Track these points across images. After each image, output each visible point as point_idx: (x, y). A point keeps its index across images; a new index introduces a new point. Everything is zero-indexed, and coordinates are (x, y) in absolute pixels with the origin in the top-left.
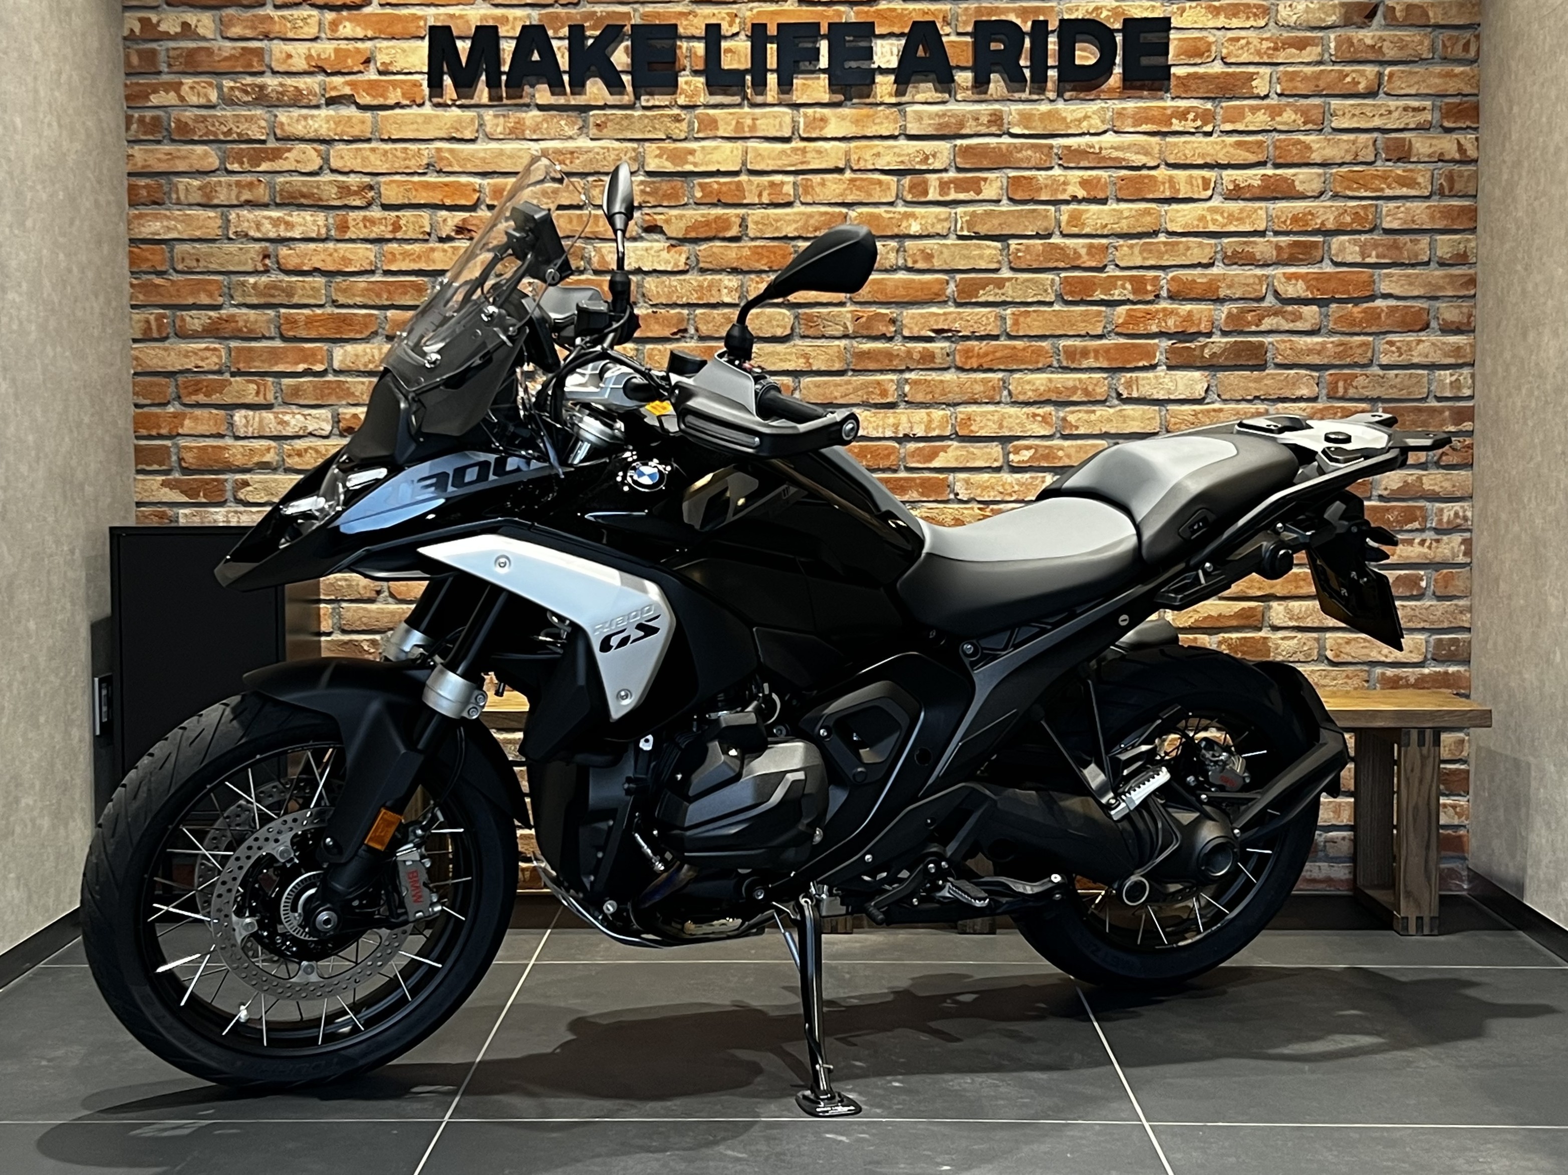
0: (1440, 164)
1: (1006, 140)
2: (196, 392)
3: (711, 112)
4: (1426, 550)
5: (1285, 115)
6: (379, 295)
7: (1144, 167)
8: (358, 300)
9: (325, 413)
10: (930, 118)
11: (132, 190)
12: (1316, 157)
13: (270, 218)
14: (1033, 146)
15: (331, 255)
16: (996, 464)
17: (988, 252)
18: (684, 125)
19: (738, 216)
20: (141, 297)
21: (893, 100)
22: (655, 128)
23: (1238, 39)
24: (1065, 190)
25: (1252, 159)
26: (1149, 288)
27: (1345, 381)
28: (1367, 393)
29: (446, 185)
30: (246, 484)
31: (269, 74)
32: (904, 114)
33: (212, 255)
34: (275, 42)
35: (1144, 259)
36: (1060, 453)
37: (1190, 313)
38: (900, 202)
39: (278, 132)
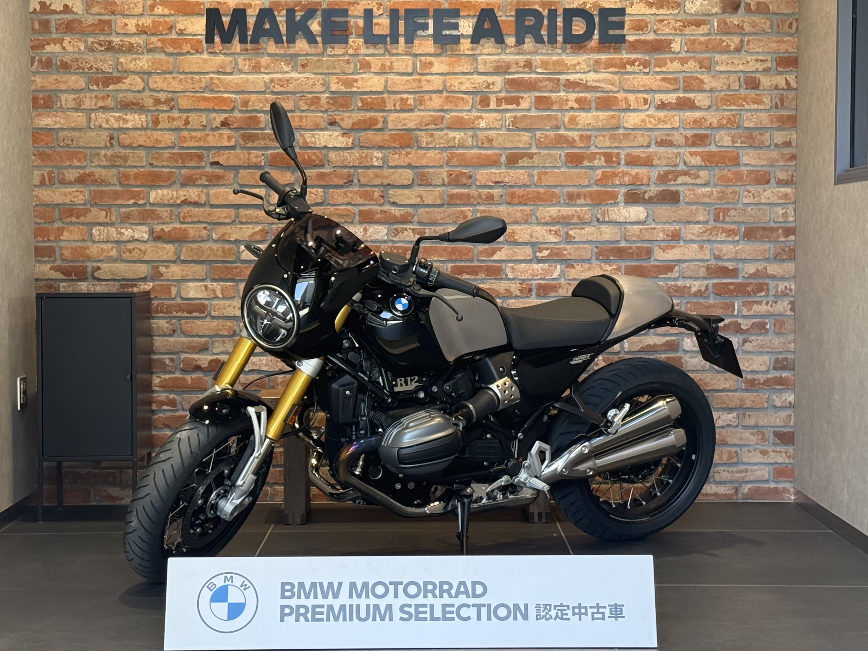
0: (776, 91)
1: (534, 76)
2: (71, 216)
3: (367, 58)
4: (769, 308)
5: (689, 63)
6: (177, 161)
7: (611, 91)
8: (165, 163)
9: (145, 228)
10: (491, 62)
11: (35, 99)
12: (707, 87)
13: (114, 116)
14: (549, 79)
15: (149, 138)
16: (529, 258)
17: (524, 138)
18: (352, 66)
19: (382, 117)
20: (39, 161)
21: (470, 53)
22: (335, 67)
23: (662, 21)
24: (567, 104)
25: (671, 87)
26: (614, 159)
27: (724, 213)
28: (736, 219)
29: (215, 98)
30: (99, 268)
31: (114, 34)
32: (477, 60)
33: (81, 138)
34: (118, 16)
35: (612, 143)
36: (565, 252)
37: (637, 174)
38: (474, 110)
39: (120, 68)
